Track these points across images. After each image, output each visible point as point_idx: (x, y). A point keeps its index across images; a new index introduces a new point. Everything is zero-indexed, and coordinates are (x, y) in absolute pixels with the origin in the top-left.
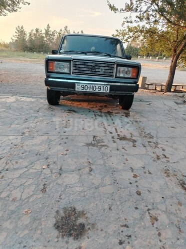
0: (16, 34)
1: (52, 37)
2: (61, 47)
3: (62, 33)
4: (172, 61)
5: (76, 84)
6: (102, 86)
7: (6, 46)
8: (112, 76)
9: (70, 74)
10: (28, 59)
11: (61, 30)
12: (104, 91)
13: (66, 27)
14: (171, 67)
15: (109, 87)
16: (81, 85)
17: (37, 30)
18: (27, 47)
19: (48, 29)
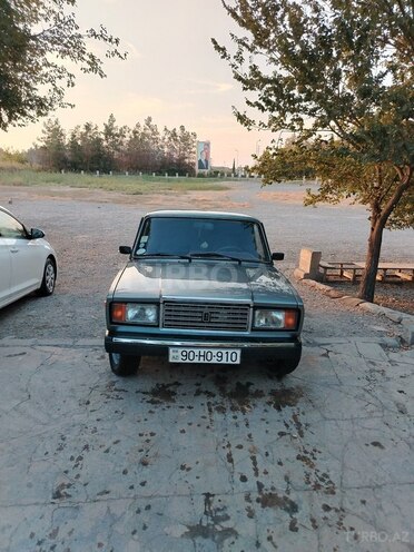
0: (43, 135)
1: (120, 139)
2: (139, 243)
3: (141, 131)
4: (373, 229)
5: (171, 350)
6: (224, 351)
7: (22, 159)
8: (245, 329)
9: (158, 326)
10: (68, 189)
11: (138, 126)
12: (230, 362)
13: (150, 119)
14: (370, 240)
15: (239, 352)
16: (180, 350)
17: (88, 127)
18: (65, 161)
19: (111, 124)
